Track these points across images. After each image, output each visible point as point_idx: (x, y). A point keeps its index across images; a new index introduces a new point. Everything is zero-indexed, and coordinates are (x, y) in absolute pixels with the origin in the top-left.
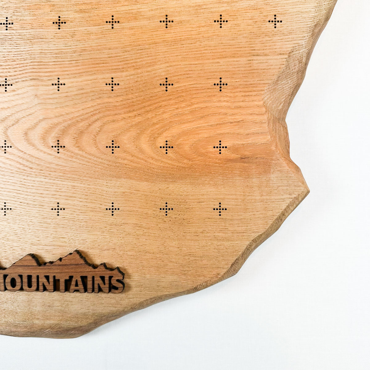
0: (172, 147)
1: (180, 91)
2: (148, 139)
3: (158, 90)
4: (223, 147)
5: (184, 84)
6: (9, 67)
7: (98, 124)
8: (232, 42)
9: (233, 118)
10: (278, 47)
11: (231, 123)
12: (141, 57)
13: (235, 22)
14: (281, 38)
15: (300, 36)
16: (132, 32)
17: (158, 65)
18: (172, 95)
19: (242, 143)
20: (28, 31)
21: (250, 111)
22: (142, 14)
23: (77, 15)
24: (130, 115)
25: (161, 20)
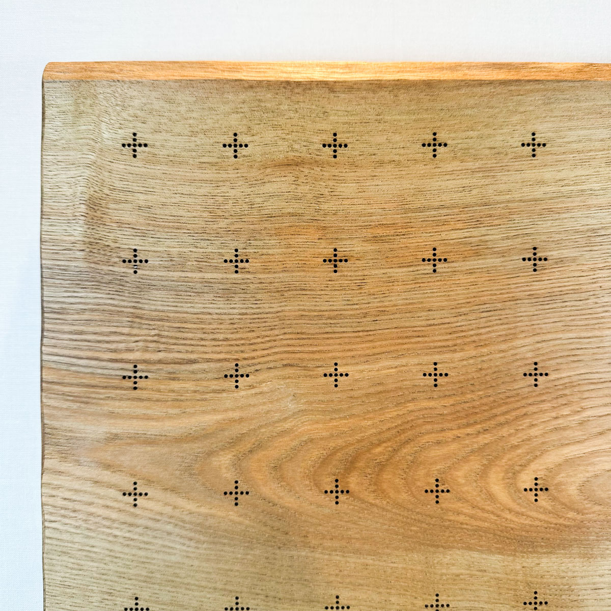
0: (547, 489)
1: (561, 387)
2: (502, 474)
3: (521, 384)
5: (569, 374)
6: (242, 342)
7: (410, 448)
12: (489, 324)
16: (472, 278)
17: (521, 338)
18: (547, 393)
20: (276, 275)
22: (490, 245)
23: (369, 247)
24: (469, 430)
25: (524, 257)
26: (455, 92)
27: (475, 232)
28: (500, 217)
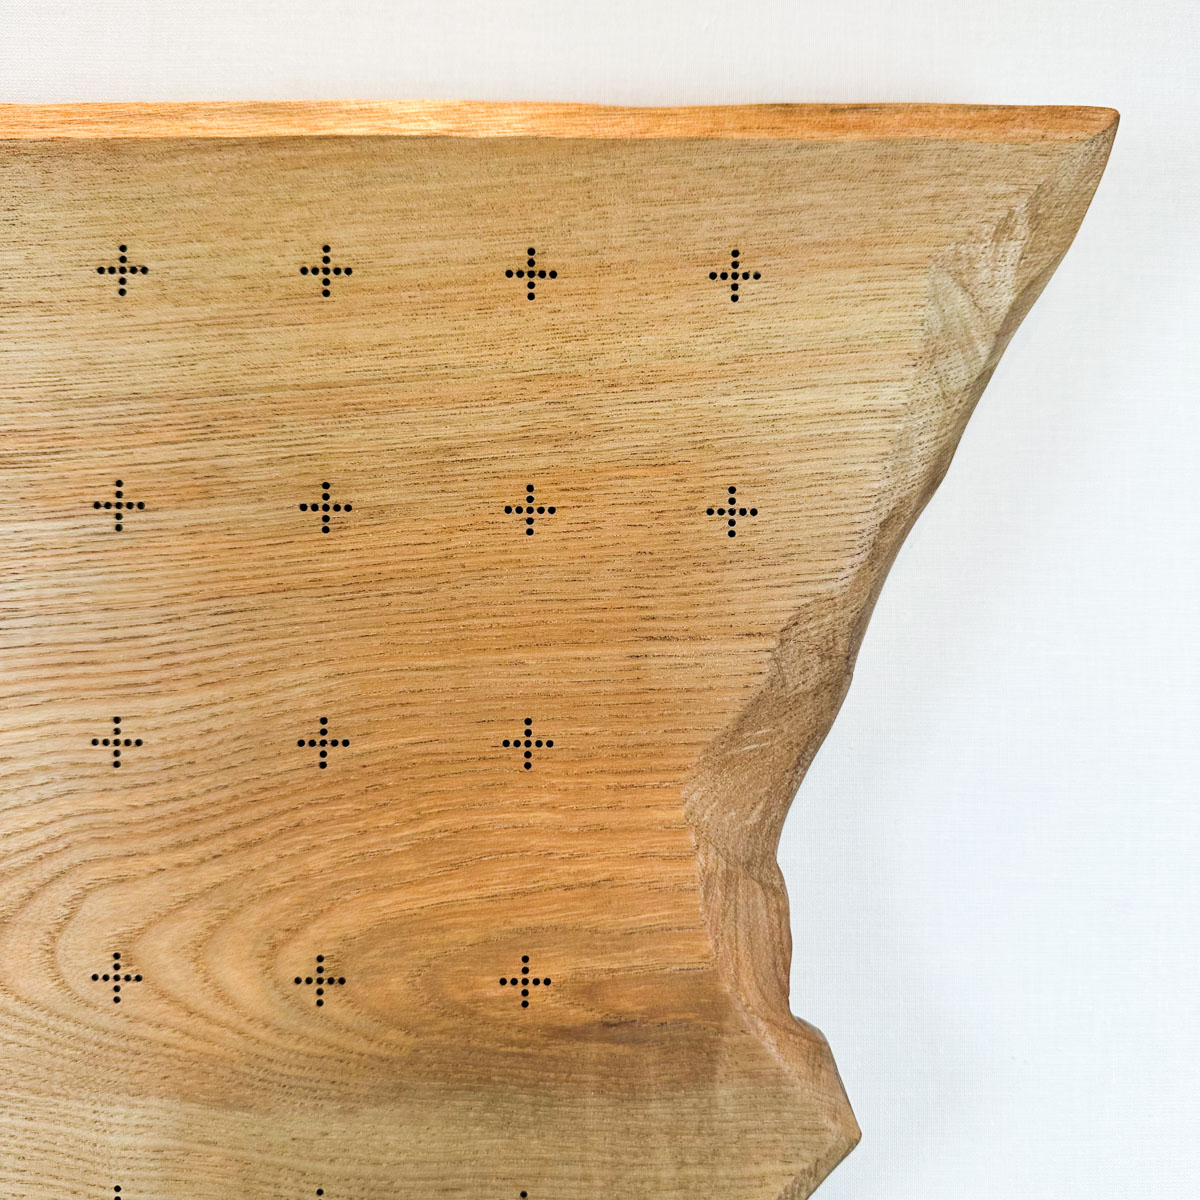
0: (342, 981)
1: (376, 769)
2: (249, 948)
3: (292, 762)
4: (536, 982)
5: (391, 742)
7: (63, 891)
8: (572, 586)
9: (574, 869)
10: (742, 608)
11: (568, 888)
12: (228, 639)
13: (581, 514)
14: (754, 573)
15: (823, 565)
16: (194, 544)
17: (294, 669)
18: (347, 781)
19: (606, 965)
21: (636, 846)
22: (233, 476)
24: (181, 856)
25: (303, 502)
26: (167, 163)
27: (203, 450)
28: (255, 419)
